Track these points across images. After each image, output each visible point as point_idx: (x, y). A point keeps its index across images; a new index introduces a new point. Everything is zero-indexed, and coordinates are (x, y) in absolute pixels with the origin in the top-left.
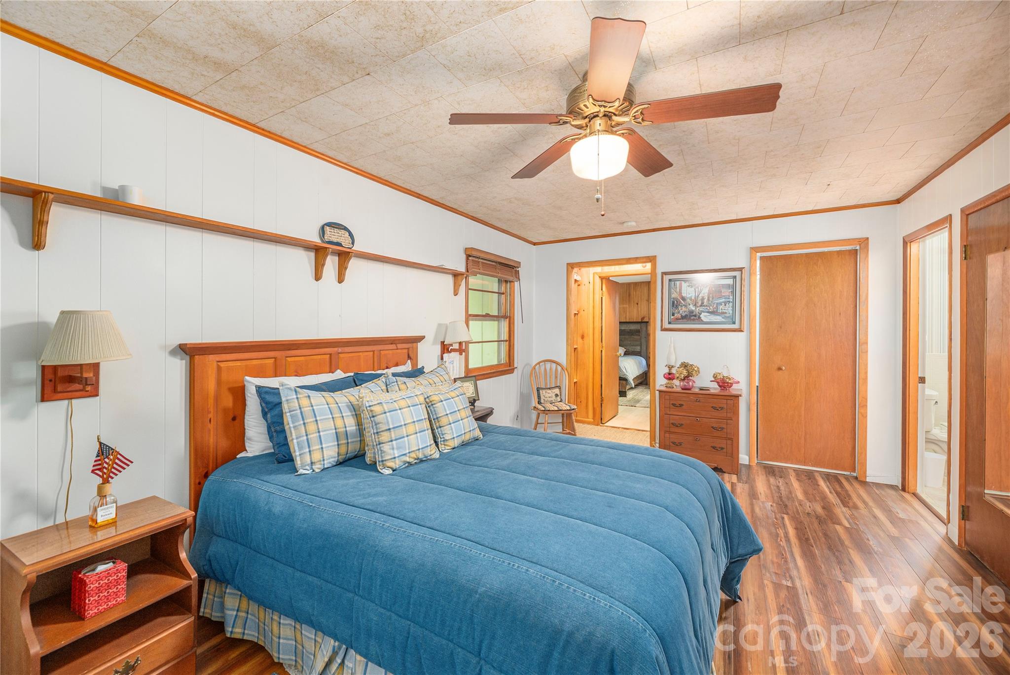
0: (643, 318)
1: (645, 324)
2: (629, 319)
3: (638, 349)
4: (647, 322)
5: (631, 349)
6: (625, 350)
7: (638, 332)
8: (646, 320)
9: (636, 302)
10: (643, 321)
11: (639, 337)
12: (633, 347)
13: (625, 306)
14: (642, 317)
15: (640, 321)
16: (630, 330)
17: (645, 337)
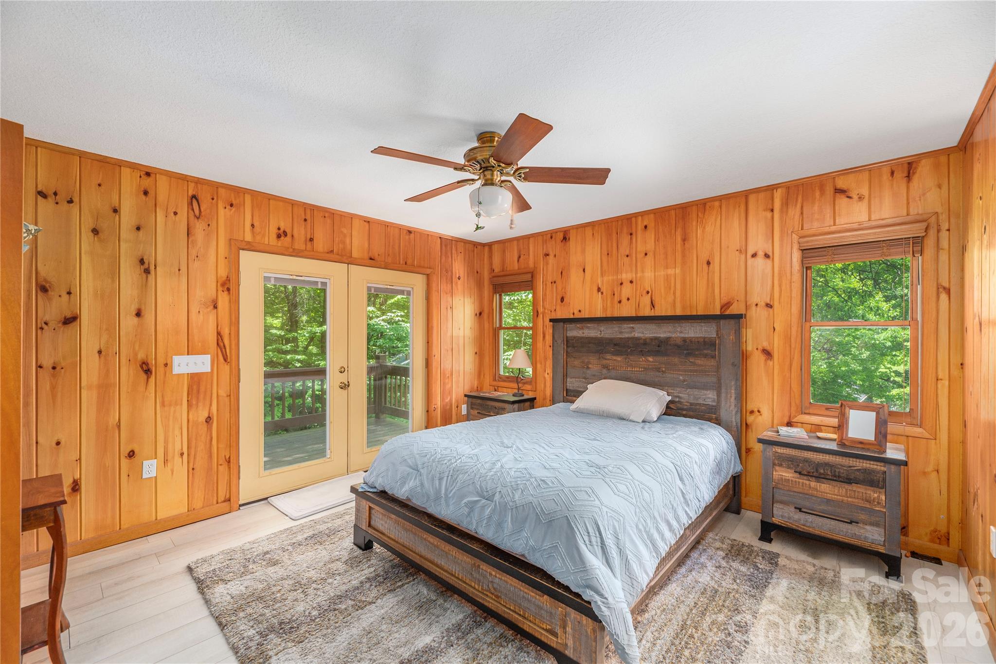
0: (727, 305)
1: (732, 322)
2: (684, 308)
3: (709, 397)
4: (739, 317)
5: (686, 396)
6: (669, 398)
7: (707, 347)
8: (734, 310)
9: (704, 257)
10: (728, 312)
11: (713, 362)
12: (696, 392)
13: (670, 271)
14: (725, 300)
15: (718, 313)
16: (684, 340)
17: (733, 365)
